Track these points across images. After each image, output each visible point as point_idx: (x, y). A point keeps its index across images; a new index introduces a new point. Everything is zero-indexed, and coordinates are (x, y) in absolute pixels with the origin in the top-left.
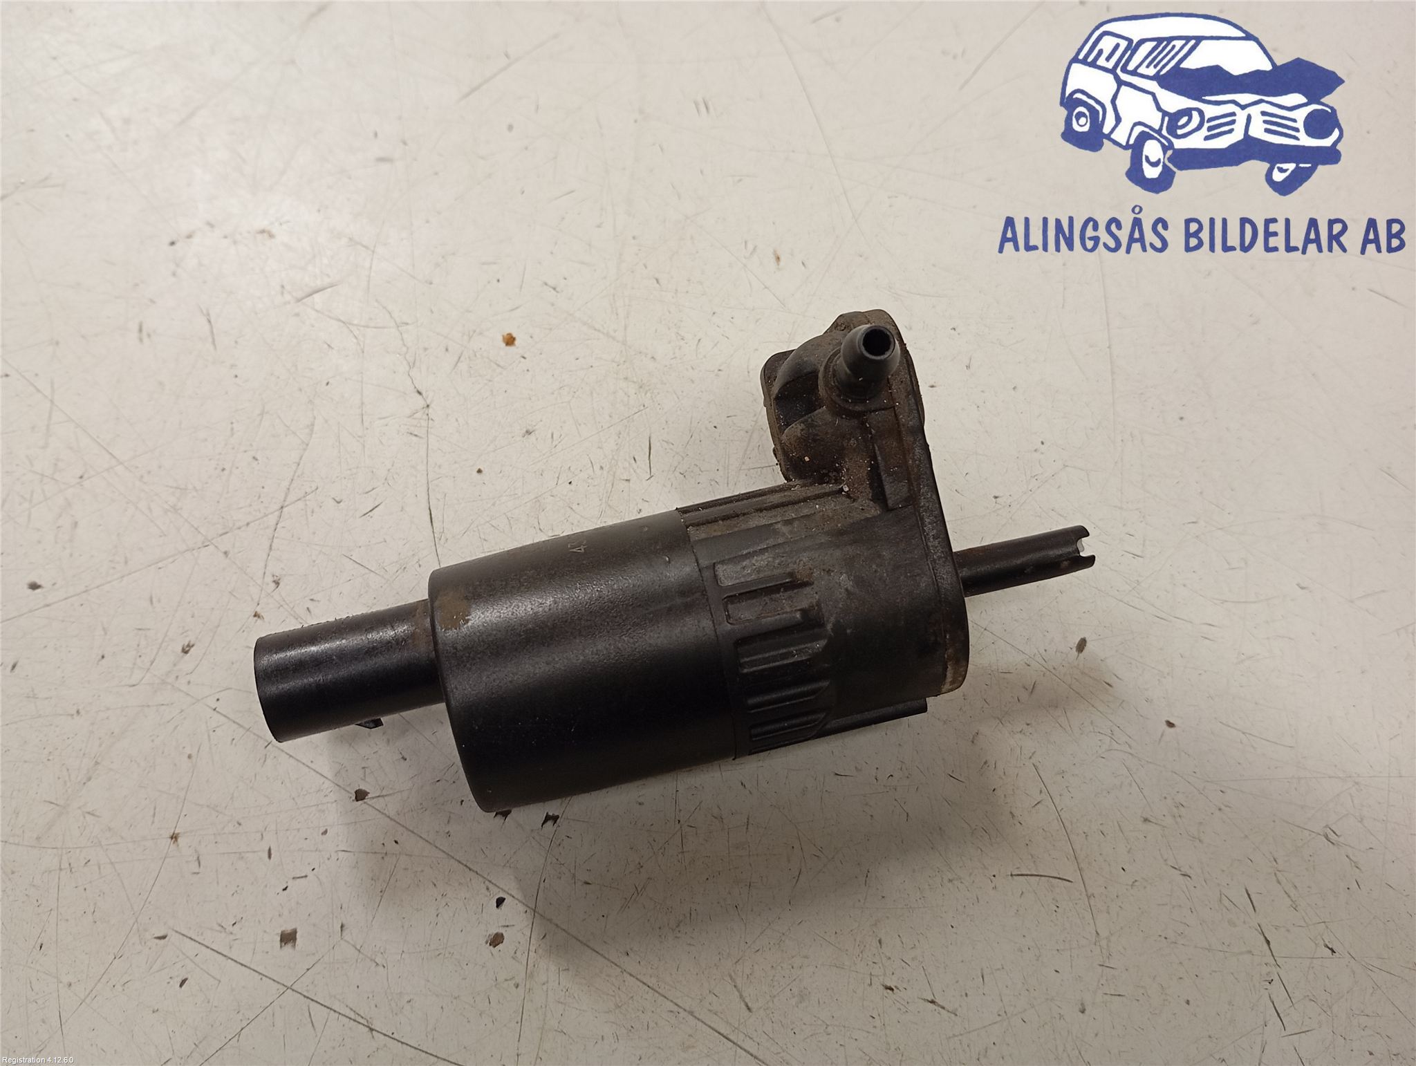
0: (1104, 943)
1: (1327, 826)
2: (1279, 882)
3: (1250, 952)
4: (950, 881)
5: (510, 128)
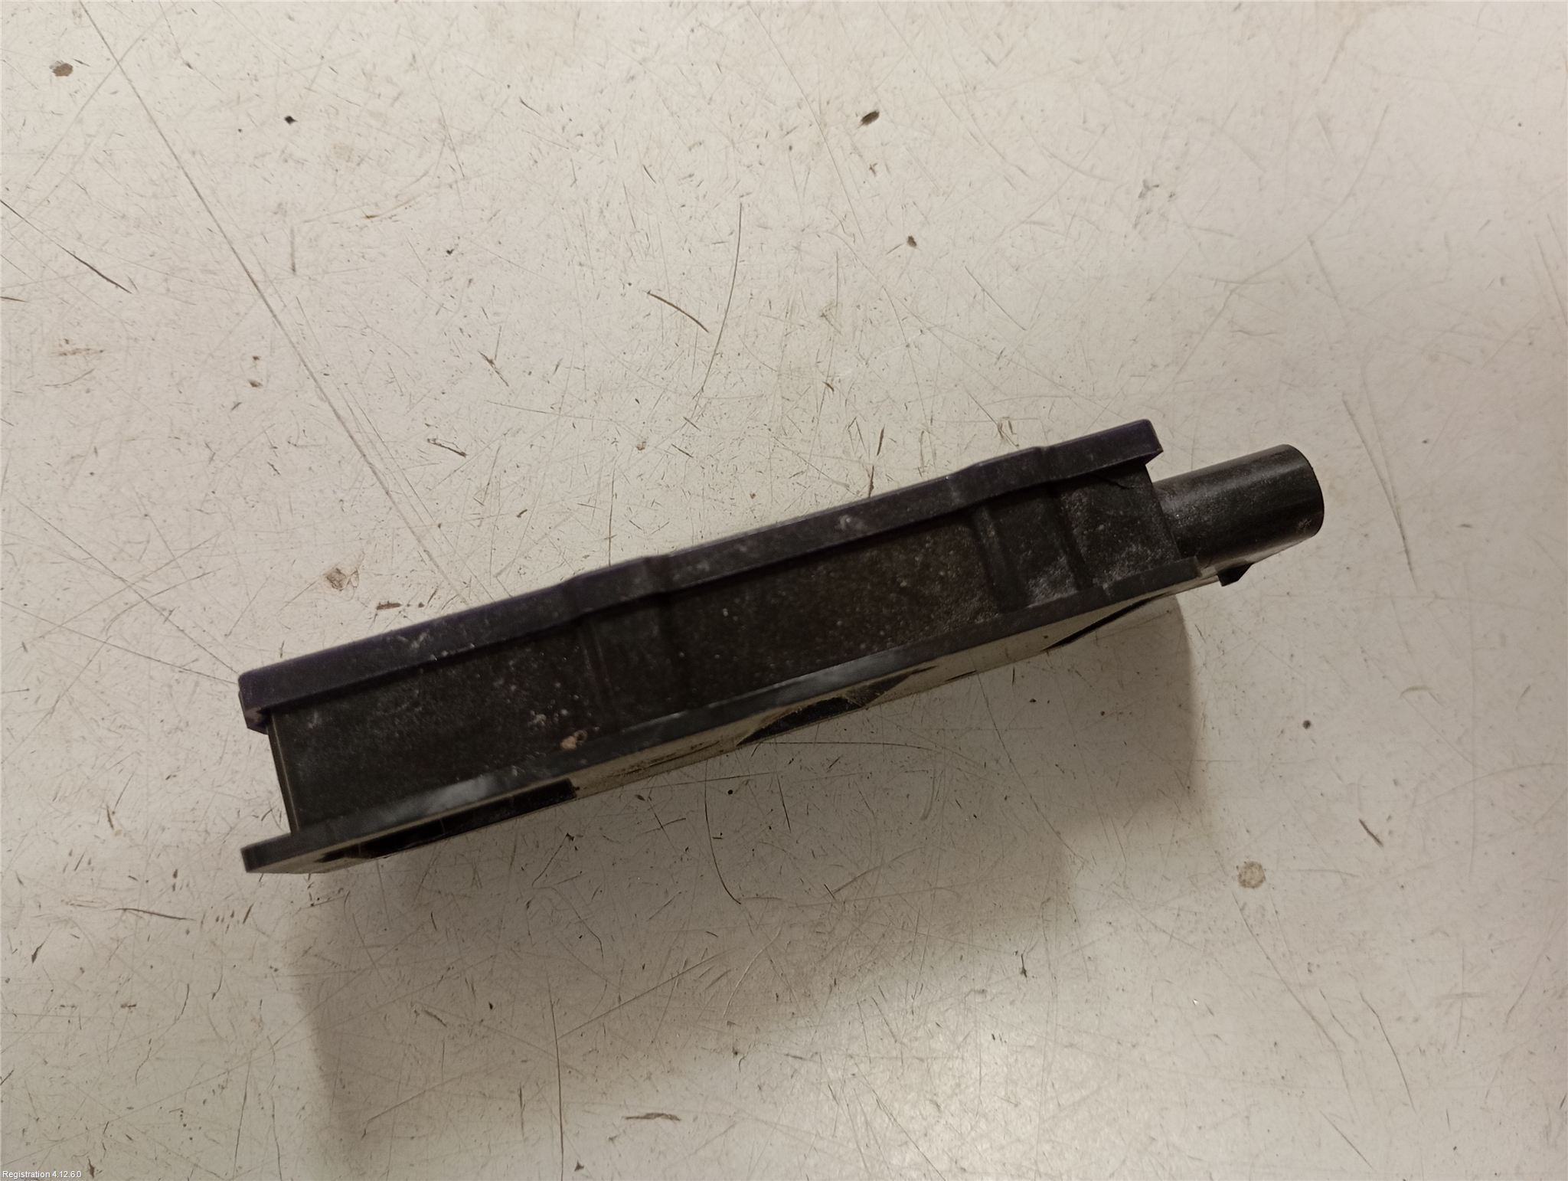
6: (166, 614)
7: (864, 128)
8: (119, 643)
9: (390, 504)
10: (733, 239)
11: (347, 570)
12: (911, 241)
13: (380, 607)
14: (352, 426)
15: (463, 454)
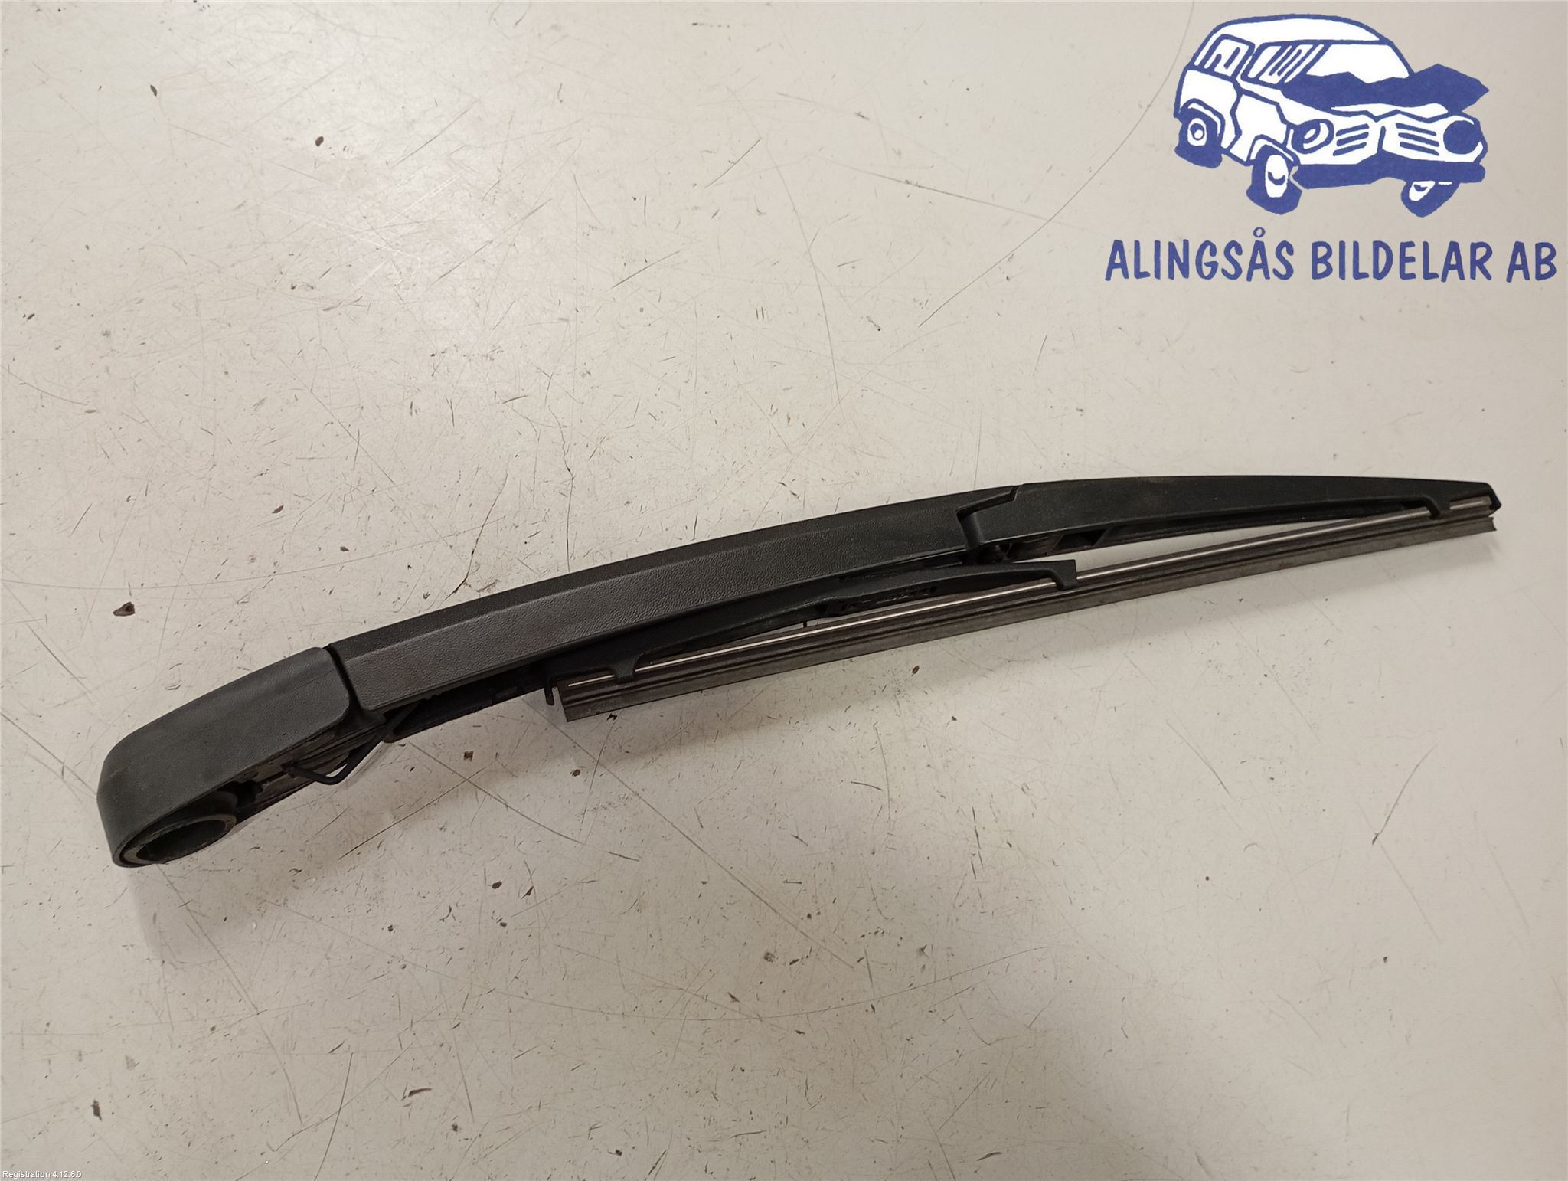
0: (892, 823)
1: (1024, 784)
2: (991, 807)
3: (967, 839)
4: (819, 780)
5: (642, 310)
6: (705, 998)
7: (915, 675)
8: (691, 1017)
9: (778, 916)
10: (878, 745)
11: (772, 952)
12: (954, 719)
13: (791, 964)
14: (749, 886)
15: (800, 883)
